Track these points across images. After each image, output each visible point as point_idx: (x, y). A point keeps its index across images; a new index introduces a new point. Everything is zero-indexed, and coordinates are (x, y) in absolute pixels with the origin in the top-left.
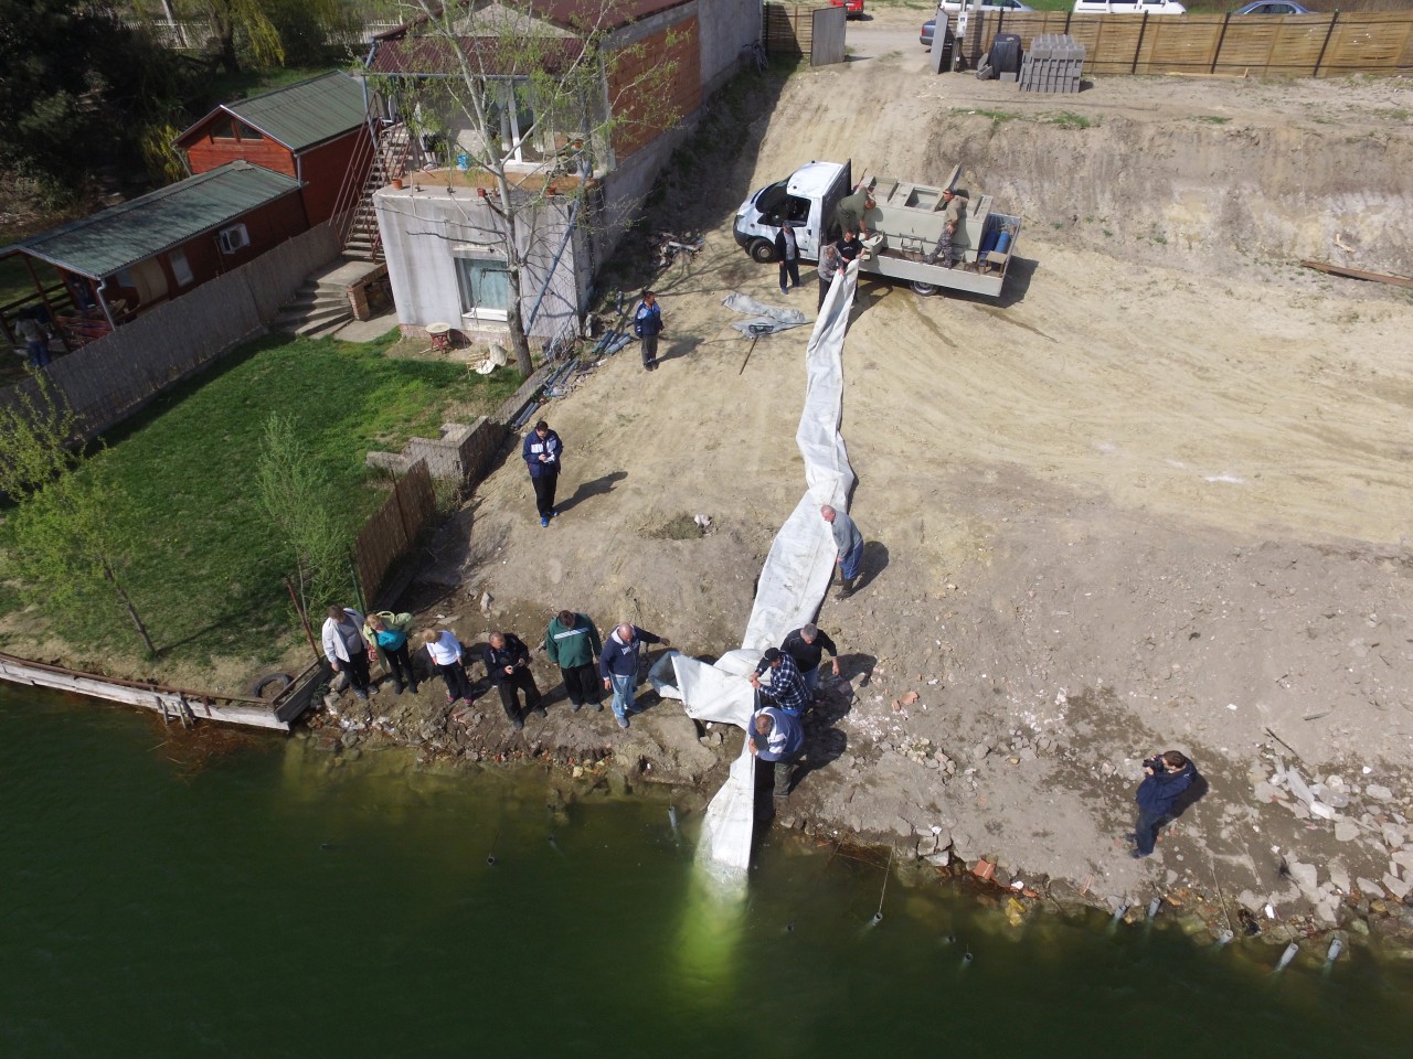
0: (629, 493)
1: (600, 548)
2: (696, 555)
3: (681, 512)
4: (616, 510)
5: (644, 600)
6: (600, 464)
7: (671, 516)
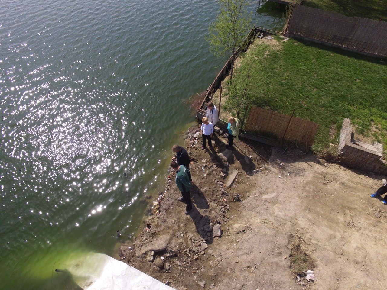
0: (331, 232)
1: (280, 213)
2: (275, 266)
3: (317, 263)
4: (314, 224)
5: (244, 235)
6: (363, 220)
7: (314, 256)
